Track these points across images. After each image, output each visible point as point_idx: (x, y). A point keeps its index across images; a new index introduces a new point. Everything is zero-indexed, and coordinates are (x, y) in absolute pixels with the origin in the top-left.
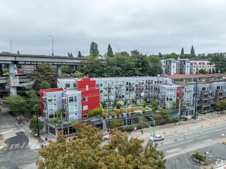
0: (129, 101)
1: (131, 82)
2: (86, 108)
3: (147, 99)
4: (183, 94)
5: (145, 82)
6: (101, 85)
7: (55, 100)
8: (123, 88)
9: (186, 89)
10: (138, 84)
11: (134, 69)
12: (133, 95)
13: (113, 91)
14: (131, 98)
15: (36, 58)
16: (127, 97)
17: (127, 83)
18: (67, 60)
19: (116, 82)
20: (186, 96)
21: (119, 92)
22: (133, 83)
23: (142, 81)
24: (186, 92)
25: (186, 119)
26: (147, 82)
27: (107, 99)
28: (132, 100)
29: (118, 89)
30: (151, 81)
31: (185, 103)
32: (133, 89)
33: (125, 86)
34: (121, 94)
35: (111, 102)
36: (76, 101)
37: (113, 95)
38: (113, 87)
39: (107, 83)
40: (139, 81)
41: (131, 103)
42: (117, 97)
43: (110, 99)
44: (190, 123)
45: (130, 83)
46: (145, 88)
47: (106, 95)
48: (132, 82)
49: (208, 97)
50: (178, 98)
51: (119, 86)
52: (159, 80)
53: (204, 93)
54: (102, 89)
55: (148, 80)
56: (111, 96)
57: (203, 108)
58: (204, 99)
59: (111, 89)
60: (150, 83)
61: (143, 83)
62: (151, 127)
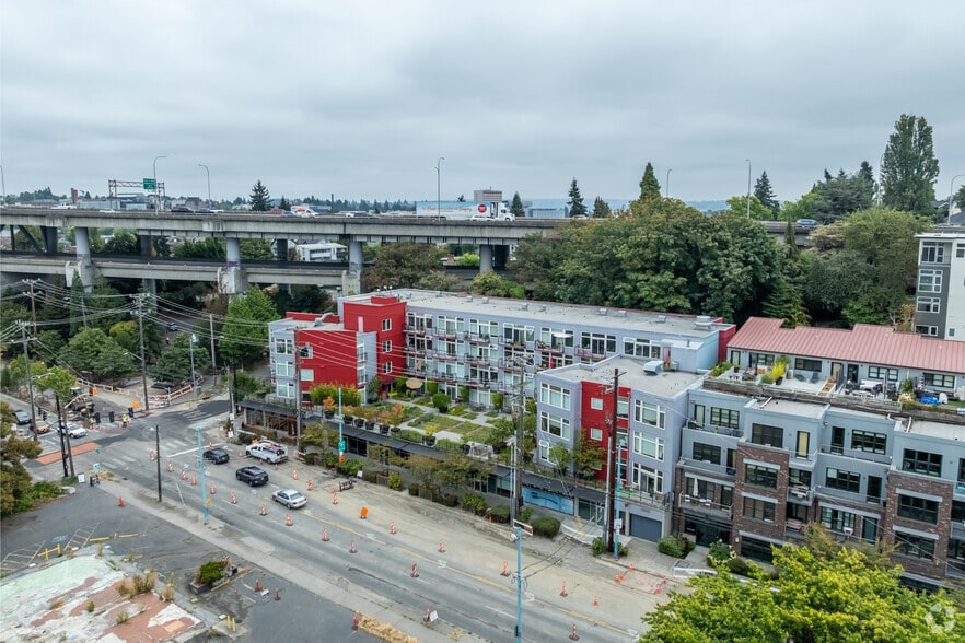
1: (520, 329)
4: (627, 424)
5: (578, 340)
6: (430, 323)
9: (638, 402)
10: (547, 340)
17: (508, 331)
18: (490, 229)
20: (640, 438)
21: (478, 355)
22: (530, 333)
23: (567, 332)
24: (637, 418)
26: (586, 342)
27: (443, 374)
30: (605, 339)
31: (636, 473)
33: (499, 339)
34: (488, 366)
35: (456, 387)
36: (290, 351)
37: (463, 364)
38: (462, 335)
39: (446, 321)
42: (474, 373)
43: (452, 376)
45: (516, 332)
46: (576, 364)
47: (442, 360)
48: (526, 330)
49: (780, 491)
50: (597, 435)
51: (481, 336)
52: (648, 342)
53: (743, 457)
54: (429, 335)
55: (594, 335)
56: (456, 365)
57: (737, 540)
58: (748, 491)
59: (456, 343)
60: (602, 348)
61: (569, 342)
62: (405, 493)
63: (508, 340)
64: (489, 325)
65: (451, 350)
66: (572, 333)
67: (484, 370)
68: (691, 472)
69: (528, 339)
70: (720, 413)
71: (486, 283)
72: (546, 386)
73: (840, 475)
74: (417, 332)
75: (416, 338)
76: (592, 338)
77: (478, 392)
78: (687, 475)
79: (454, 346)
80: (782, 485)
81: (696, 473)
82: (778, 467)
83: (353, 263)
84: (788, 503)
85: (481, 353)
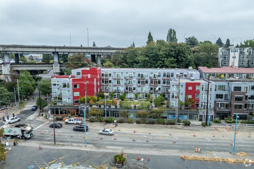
0: (141, 94)
1: (143, 74)
2: (77, 94)
3: (166, 95)
4: (199, 92)
5: (162, 75)
6: (110, 75)
7: (58, 85)
8: (133, 80)
9: (203, 86)
10: (152, 76)
11: (163, 59)
12: (146, 89)
13: (122, 83)
14: (144, 92)
15: (72, 49)
16: (139, 90)
17: (139, 75)
19: (126, 73)
20: (204, 95)
21: (129, 83)
22: (147, 75)
23: (159, 73)
24: (203, 90)
25: (187, 124)
26: (164, 75)
27: (116, 90)
28: (145, 94)
29: (129, 80)
30: (171, 74)
31: (202, 105)
32: (147, 82)
33: (136, 77)
34: (132, 86)
35: (120, 93)
36: (68, 87)
37: (123, 86)
38: (122, 77)
39: (116, 73)
40: (154, 74)
41: (144, 96)
42: (127, 89)
43: (119, 90)
44: (189, 130)
46: (162, 82)
47: (115, 86)
48: (145, 74)
49: (244, 101)
50: (190, 97)
51: (129, 77)
52: (183, 73)
53: (234, 95)
54: (110, 79)
55: (167, 73)
56: (120, 87)
57: (233, 116)
58: (236, 103)
59: (120, 80)
60: (170, 76)
61: (159, 76)
62: (135, 124)
63: (139, 77)
64: (132, 73)
65: (118, 82)
66: (160, 73)
67: (130, 87)
68: (218, 101)
69: (146, 77)
70: (220, 86)
71: (109, 65)
72: (174, 85)
73: (251, 96)
74: (105, 78)
75: (105, 80)
76: (166, 74)
77: (129, 94)
78: (217, 102)
79: (119, 81)
80: (244, 99)
81: (220, 101)
82: (243, 96)
83: (56, 62)
84: (245, 104)
85: (129, 82)
